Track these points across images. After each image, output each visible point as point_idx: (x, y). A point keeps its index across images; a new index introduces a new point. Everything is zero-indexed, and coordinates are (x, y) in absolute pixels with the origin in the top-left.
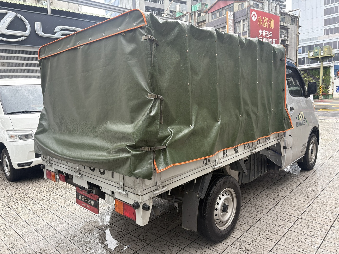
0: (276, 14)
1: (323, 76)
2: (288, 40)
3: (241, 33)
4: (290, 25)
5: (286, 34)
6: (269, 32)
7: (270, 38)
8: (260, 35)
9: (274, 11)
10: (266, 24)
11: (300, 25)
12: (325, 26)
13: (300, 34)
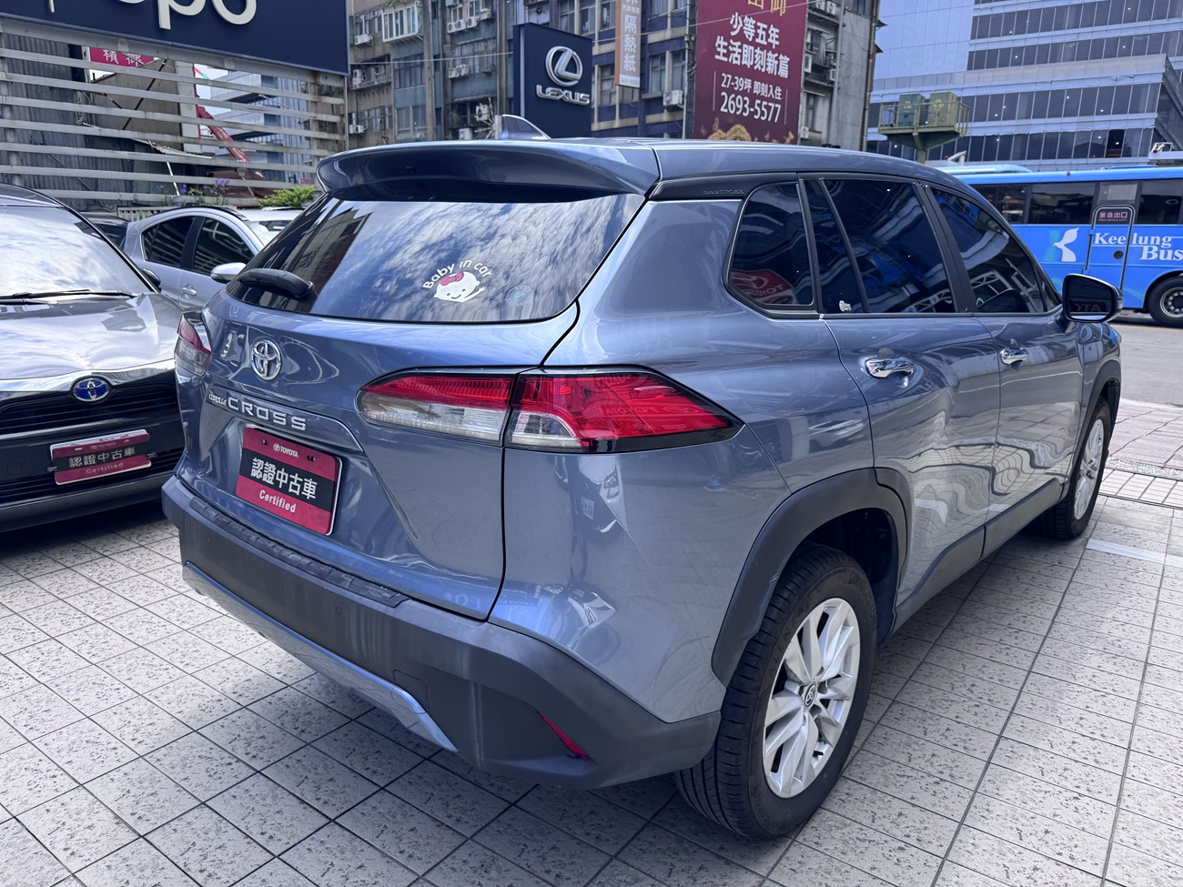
3: (666, 16)
4: (847, 14)
6: (769, 27)
7: (768, 47)
8: (733, 34)
12: (974, 41)
13: (879, 50)
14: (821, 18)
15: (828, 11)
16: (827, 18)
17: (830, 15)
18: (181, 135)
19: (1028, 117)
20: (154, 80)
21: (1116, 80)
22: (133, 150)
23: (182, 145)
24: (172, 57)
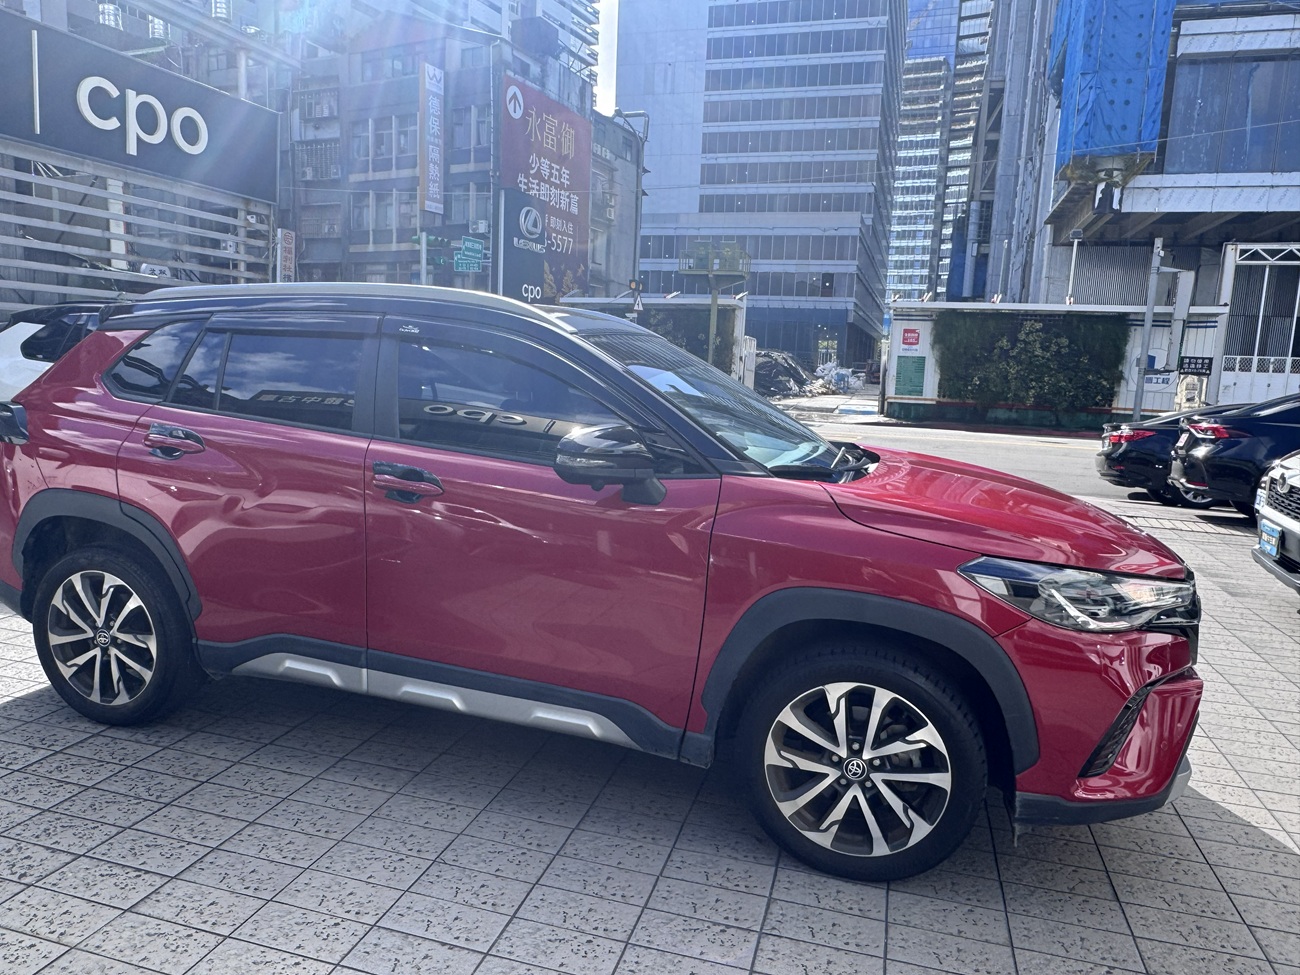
0: (582, 109)
1: (717, 335)
2: (612, 207)
3: (470, 150)
4: (619, 160)
5: (607, 186)
6: (561, 168)
7: (560, 186)
8: (532, 172)
9: (575, 100)
10: (552, 140)
11: (646, 163)
12: (703, 186)
13: (645, 194)
14: (599, 162)
16: (604, 163)
18: (107, 249)
20: (86, 195)
21: (824, 230)
22: (67, 264)
23: (110, 260)
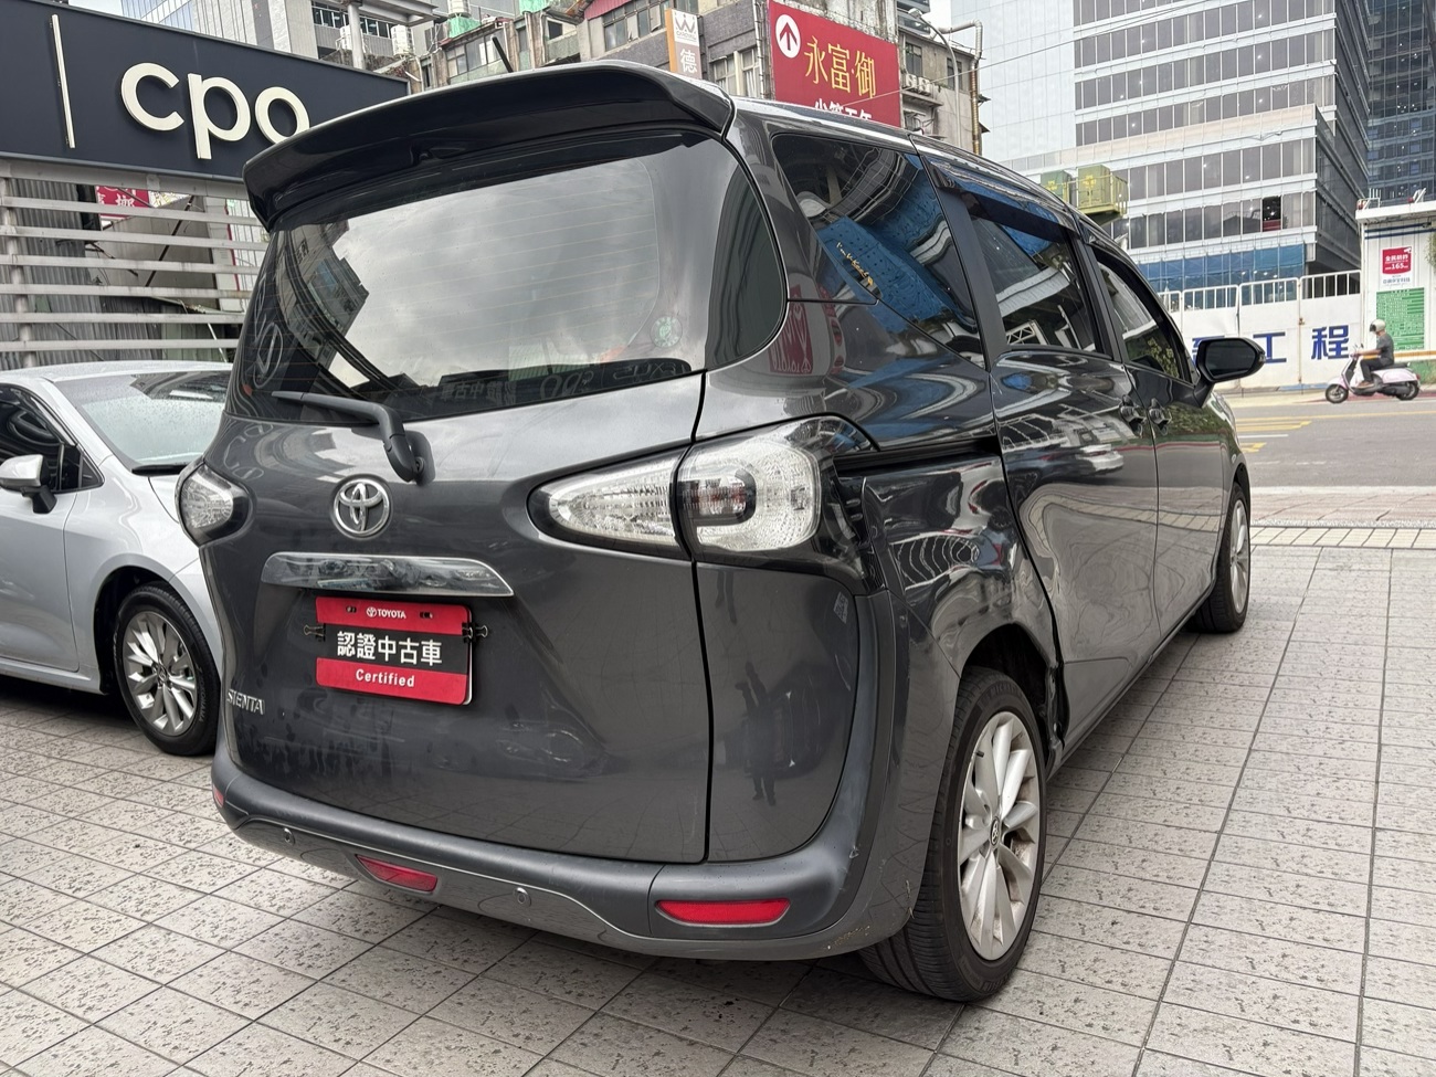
4: (942, 90)
5: (930, 128)
9: (871, 19)
10: (844, 77)
11: (982, 92)
12: (1080, 112)
13: (984, 130)
14: (914, 98)
15: (921, 89)
16: (921, 97)
17: (923, 93)
18: (215, 287)
19: (1161, 193)
20: (180, 222)
21: (1261, 139)
22: (160, 312)
23: (217, 301)
24: (198, 193)
